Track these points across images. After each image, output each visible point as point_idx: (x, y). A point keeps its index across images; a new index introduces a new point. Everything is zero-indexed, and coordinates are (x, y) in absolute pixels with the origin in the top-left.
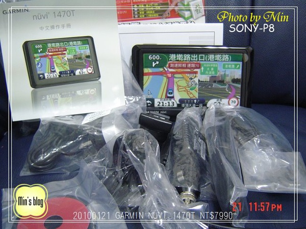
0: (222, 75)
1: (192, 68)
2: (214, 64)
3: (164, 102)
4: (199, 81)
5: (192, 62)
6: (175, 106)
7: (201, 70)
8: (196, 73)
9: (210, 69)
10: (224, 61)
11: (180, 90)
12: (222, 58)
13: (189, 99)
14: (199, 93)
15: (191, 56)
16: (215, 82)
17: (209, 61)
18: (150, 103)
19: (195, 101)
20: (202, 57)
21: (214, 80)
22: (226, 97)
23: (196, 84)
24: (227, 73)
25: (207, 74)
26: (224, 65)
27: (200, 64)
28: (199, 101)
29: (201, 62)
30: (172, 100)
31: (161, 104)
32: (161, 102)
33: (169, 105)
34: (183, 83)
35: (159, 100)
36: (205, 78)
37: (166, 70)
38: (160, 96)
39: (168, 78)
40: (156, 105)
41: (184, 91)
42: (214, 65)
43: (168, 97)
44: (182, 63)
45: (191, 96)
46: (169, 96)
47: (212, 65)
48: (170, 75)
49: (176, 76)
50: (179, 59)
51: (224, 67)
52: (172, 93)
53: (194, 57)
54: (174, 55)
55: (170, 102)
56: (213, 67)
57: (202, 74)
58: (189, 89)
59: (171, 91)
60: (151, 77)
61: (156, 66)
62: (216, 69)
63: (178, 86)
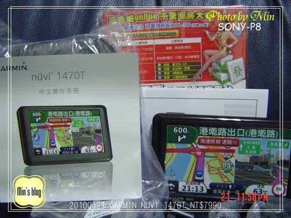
0: (265, 155)
1: (228, 145)
2: (255, 141)
3: (191, 186)
4: (236, 161)
5: (228, 138)
6: (205, 191)
7: (239, 148)
8: (233, 151)
9: (251, 148)
10: (269, 138)
11: (211, 172)
12: (266, 134)
13: (222, 184)
14: (236, 177)
15: (227, 131)
16: (256, 163)
17: (250, 137)
18: (172, 187)
19: (230, 186)
20: (241, 132)
21: (255, 160)
22: (270, 183)
23: (232, 166)
24: (272, 153)
25: (246, 154)
26: (269, 143)
27: (238, 141)
28: (235, 186)
29: (240, 139)
30: (202, 185)
31: (187, 189)
32: (187, 186)
33: (197, 191)
34: (216, 164)
35: (184, 184)
36: (245, 158)
37: (195, 146)
38: (185, 178)
39: (197, 156)
40: (180, 189)
41: (217, 173)
42: (256, 143)
43: (196, 181)
44: (216, 139)
45: (226, 180)
46: (197, 178)
47: (253, 143)
48: (199, 153)
49: (207, 154)
50: (212, 134)
51: (269, 146)
52: (201, 176)
53: (231, 131)
54: (206, 128)
55: (199, 186)
56: (254, 145)
57: (240, 153)
58: (223, 171)
59: (200, 173)
60: (175, 154)
61: (183, 141)
62: (258, 148)
63: (210, 167)
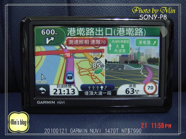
0: (135, 54)
1: (97, 45)
2: (125, 40)
3: (62, 89)
4: (106, 61)
5: (96, 38)
6: (77, 94)
7: (108, 48)
8: (102, 51)
9: (120, 47)
10: (138, 36)
11: (82, 74)
12: (134, 33)
13: (93, 85)
14: (106, 78)
15: (94, 30)
16: (126, 62)
17: (119, 36)
18: (43, 91)
19: (102, 87)
20: (109, 32)
21: (125, 60)
22: (141, 82)
23: (102, 66)
24: (141, 51)
25: (116, 53)
26: (137, 41)
27: (106, 40)
28: (106, 87)
29: (108, 38)
30: (73, 87)
31: (58, 92)
32: (58, 89)
33: (68, 93)
34: (86, 65)
35: (55, 87)
36: (114, 58)
37: (64, 48)
38: (56, 81)
39: (66, 58)
40: (52, 93)
41: (87, 74)
42: (125, 42)
43: (67, 83)
44: (84, 39)
45: (97, 81)
46: (68, 81)
47: (122, 42)
48: (68, 55)
49: (77, 55)
50: (80, 34)
51: (137, 44)
52: (71, 78)
53: (99, 31)
54: (74, 29)
55: (70, 89)
56: (123, 44)
57: (109, 52)
58: (94, 72)
59: (71, 75)
60: (44, 57)
61: (50, 44)
62: (127, 46)
63: (80, 68)
